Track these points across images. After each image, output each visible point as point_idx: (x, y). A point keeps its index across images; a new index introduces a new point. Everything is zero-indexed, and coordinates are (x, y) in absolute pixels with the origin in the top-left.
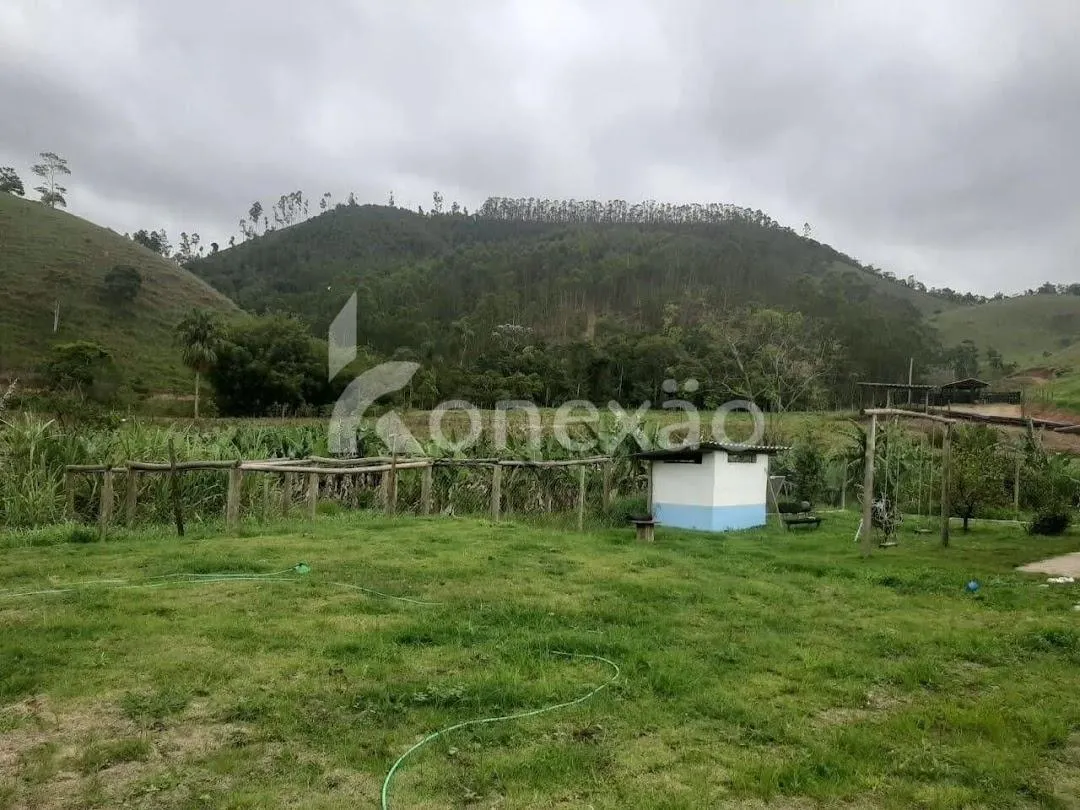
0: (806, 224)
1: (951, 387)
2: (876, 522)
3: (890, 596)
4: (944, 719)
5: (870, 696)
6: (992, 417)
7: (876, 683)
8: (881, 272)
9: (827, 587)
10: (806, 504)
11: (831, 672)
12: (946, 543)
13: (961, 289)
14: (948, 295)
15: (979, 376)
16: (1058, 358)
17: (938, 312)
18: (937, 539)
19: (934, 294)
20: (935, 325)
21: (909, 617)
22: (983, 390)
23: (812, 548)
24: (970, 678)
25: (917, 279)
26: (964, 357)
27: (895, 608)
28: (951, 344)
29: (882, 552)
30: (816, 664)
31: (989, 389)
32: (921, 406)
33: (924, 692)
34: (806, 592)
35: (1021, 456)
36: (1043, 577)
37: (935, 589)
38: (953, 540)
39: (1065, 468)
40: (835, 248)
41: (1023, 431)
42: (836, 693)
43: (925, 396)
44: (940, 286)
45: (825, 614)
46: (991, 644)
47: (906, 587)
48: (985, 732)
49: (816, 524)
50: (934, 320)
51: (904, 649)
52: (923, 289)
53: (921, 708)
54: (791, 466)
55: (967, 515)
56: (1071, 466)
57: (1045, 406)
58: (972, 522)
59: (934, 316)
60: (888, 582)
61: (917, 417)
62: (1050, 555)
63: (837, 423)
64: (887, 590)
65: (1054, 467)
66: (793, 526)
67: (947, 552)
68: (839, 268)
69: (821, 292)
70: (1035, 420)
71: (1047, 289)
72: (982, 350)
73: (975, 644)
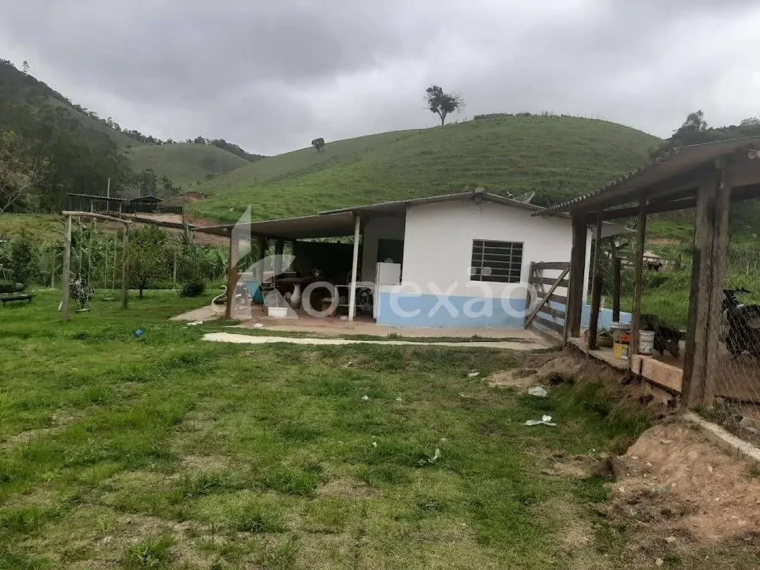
0: (25, 62)
1: (137, 200)
2: (74, 294)
3: (80, 345)
4: (107, 422)
5: (54, 417)
6: (164, 223)
7: (60, 407)
8: (87, 111)
9: (30, 345)
10: (19, 285)
11: (25, 406)
12: (125, 306)
13: (145, 133)
14: (136, 136)
15: (157, 194)
16: (206, 186)
17: (129, 147)
18: (119, 304)
19: (126, 133)
20: (127, 156)
21: (92, 359)
22: (158, 203)
23: (22, 319)
24: (128, 392)
25: (114, 120)
26: (146, 180)
27: (82, 354)
28: (138, 170)
29: (78, 316)
30: (12, 402)
31: (162, 203)
32: (116, 213)
33: (95, 407)
34: (11, 351)
35: (180, 247)
36: (184, 322)
37: (113, 338)
38: (131, 304)
39: (206, 256)
40: (49, 85)
41: (182, 231)
42: (27, 420)
43: (119, 206)
44: (130, 128)
45: (25, 366)
46: (145, 368)
47: (92, 339)
48: (134, 425)
49: (28, 300)
50: (126, 152)
51: (84, 380)
52: (118, 128)
53: (91, 418)
54: (9, 256)
55: (142, 287)
56: (209, 254)
57: (197, 216)
58: (145, 291)
59: (127, 150)
60: (80, 337)
61: (114, 220)
62: (192, 309)
63: (51, 224)
64: (79, 343)
65: (200, 255)
66: (8, 303)
67: (126, 312)
68: (52, 102)
69: (38, 119)
70: (191, 225)
71: (199, 141)
72: (159, 176)
73: (134, 370)
